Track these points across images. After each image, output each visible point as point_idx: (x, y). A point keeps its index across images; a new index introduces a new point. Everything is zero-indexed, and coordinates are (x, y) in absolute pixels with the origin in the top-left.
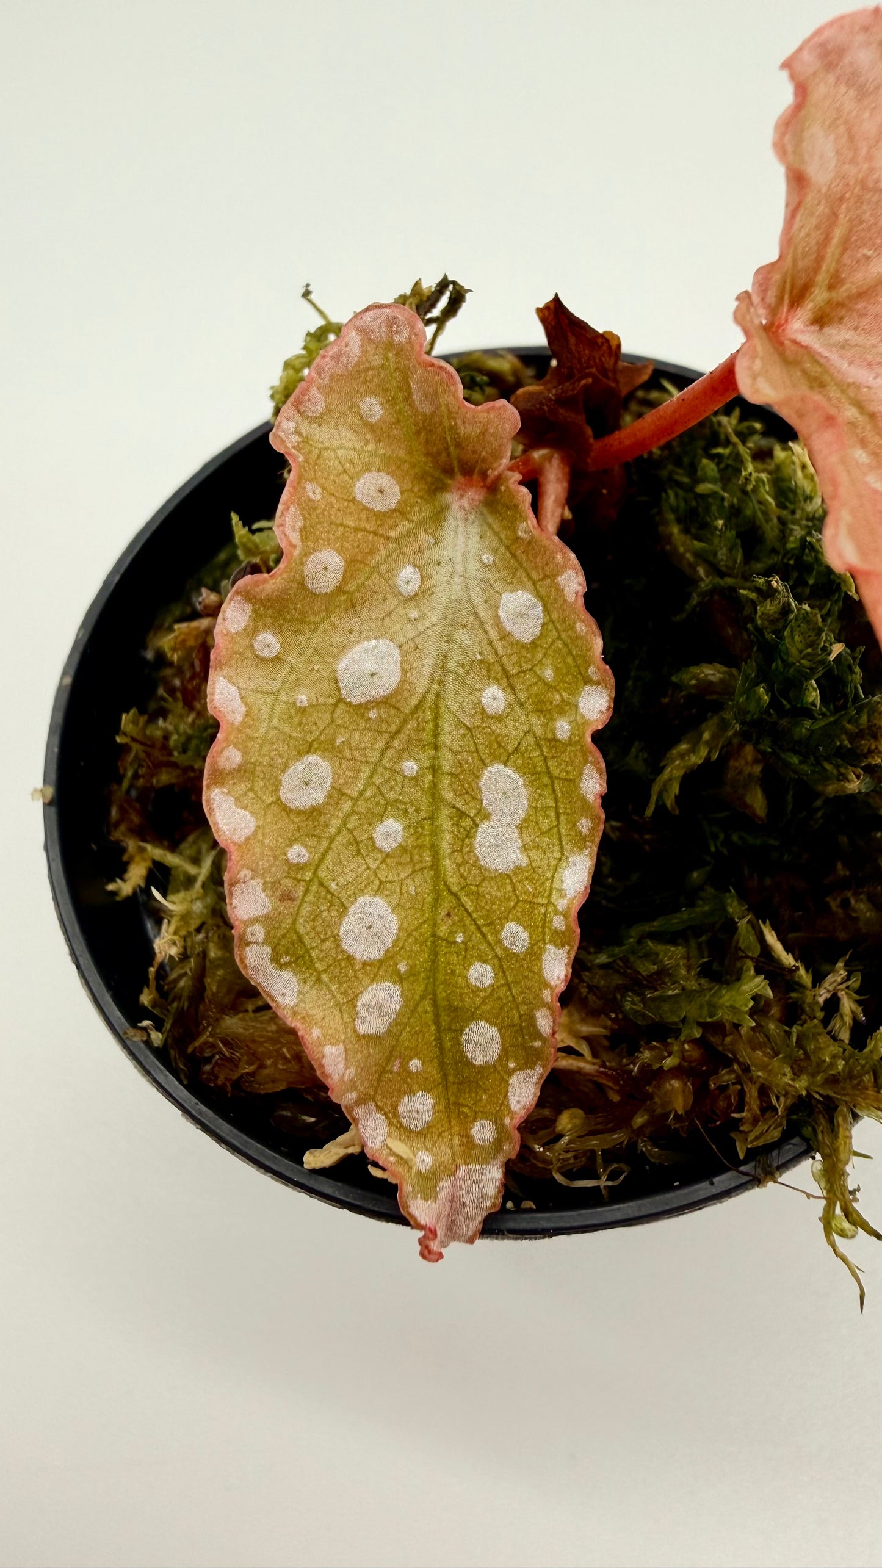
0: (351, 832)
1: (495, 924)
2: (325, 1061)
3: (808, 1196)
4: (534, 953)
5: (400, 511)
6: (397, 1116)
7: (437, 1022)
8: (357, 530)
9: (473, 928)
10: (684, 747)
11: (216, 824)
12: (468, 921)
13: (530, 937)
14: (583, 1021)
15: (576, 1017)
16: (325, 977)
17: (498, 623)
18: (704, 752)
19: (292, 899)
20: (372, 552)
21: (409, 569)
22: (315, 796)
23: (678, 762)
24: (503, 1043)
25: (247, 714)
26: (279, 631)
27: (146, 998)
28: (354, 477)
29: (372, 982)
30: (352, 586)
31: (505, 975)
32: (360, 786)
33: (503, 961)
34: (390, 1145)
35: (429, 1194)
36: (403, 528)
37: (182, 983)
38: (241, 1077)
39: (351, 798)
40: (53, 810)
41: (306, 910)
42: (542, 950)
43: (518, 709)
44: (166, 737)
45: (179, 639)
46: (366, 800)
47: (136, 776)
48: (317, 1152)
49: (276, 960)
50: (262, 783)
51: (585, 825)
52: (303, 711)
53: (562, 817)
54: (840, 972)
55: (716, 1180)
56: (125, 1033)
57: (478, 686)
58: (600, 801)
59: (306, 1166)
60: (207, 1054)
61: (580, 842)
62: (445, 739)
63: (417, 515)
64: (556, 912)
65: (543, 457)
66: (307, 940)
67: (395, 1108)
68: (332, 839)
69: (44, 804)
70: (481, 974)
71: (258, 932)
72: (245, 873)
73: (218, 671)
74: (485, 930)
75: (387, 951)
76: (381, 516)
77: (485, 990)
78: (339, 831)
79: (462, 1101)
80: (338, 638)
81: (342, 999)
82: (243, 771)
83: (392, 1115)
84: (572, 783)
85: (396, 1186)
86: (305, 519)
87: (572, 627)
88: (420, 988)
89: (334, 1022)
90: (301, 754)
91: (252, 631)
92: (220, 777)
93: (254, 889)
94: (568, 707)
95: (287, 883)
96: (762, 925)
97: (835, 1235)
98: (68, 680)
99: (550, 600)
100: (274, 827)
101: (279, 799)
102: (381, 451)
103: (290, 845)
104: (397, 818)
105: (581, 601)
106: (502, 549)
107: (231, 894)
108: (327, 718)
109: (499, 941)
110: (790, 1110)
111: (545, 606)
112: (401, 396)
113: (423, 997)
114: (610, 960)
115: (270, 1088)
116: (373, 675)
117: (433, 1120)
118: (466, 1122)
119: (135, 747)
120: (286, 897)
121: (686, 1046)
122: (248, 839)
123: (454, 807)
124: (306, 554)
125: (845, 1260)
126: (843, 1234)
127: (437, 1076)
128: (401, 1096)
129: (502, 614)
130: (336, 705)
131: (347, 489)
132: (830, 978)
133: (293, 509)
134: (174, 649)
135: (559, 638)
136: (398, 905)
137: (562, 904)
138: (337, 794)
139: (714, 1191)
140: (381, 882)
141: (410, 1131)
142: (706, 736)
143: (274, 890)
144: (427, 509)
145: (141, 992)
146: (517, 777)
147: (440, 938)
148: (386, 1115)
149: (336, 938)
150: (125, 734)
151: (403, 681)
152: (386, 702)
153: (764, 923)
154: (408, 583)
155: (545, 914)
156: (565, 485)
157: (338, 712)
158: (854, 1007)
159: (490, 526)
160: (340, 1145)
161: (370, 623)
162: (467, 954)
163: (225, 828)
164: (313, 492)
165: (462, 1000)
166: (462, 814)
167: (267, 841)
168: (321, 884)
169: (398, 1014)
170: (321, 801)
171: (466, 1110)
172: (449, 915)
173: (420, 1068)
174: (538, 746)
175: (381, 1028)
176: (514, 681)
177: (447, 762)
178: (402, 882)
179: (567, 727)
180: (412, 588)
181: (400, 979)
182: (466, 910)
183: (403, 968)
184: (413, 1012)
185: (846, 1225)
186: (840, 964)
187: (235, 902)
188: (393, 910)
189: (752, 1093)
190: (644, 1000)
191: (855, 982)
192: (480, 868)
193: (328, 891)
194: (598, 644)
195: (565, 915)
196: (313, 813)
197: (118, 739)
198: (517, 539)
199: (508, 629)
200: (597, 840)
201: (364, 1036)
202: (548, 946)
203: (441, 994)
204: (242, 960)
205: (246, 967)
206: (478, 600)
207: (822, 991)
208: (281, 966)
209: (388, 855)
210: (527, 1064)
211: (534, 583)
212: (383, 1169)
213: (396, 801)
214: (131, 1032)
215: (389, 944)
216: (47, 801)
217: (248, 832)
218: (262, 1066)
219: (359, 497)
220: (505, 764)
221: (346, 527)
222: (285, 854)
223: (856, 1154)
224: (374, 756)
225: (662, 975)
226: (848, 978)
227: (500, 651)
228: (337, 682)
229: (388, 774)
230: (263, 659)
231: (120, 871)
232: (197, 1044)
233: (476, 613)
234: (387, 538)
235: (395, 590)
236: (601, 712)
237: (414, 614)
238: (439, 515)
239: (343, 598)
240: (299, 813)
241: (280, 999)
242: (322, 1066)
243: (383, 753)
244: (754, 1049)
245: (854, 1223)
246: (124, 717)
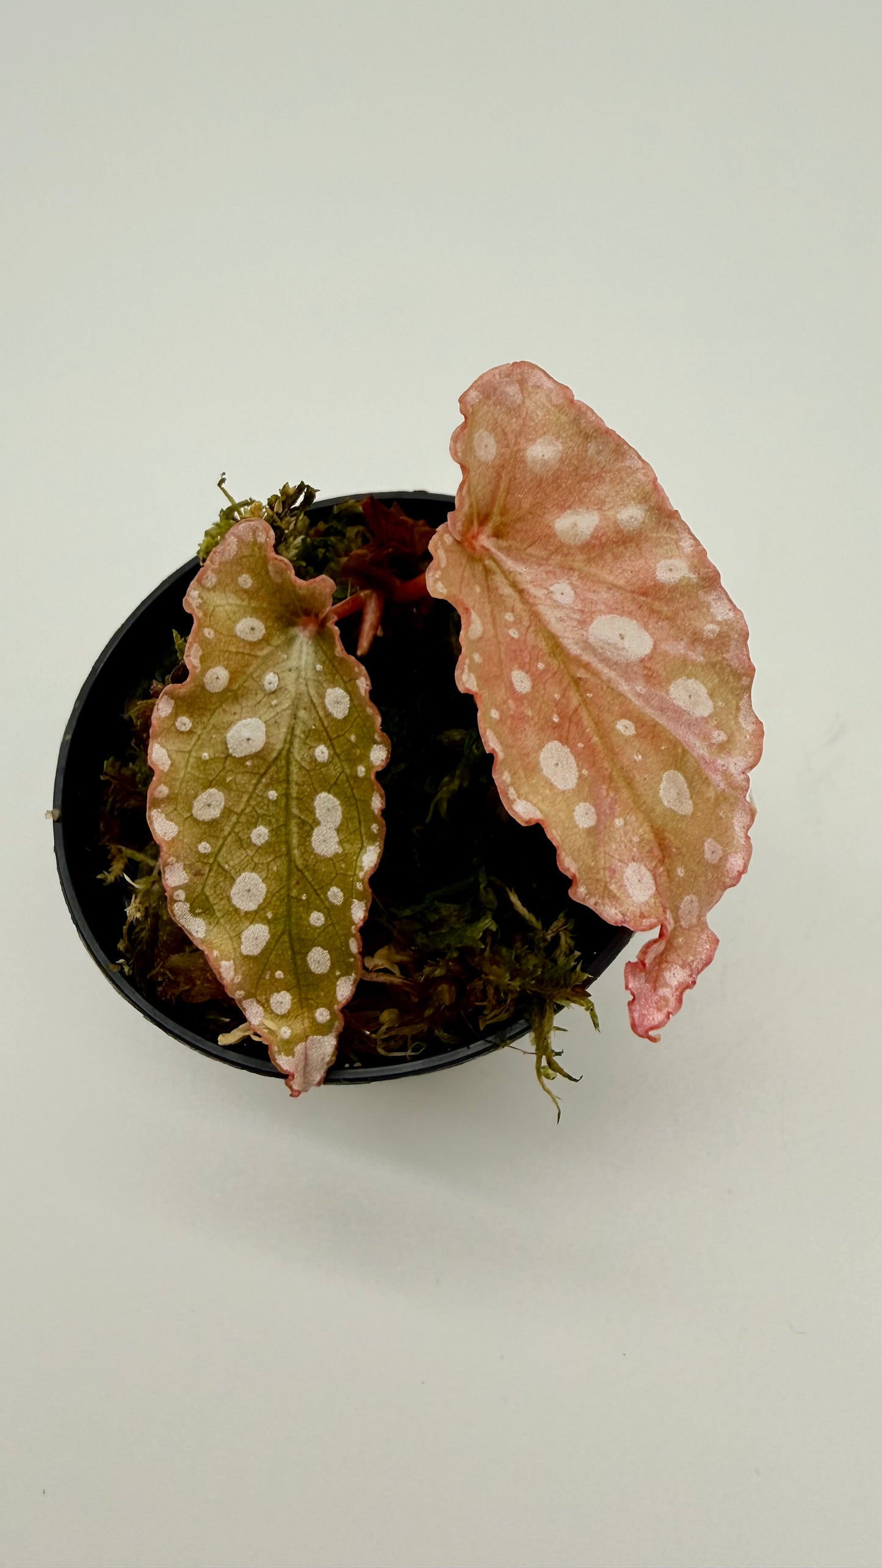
0: (237, 834)
1: (325, 888)
2: (221, 970)
3: (525, 1053)
4: (347, 904)
5: (266, 640)
6: (269, 1006)
7: (292, 947)
8: (237, 653)
9: (312, 890)
10: (446, 779)
11: (154, 830)
12: (309, 886)
13: (344, 895)
14: (397, 953)
15: (393, 951)
16: (222, 921)
17: (325, 708)
18: (457, 782)
19: (203, 875)
20: (248, 665)
21: (272, 674)
22: (215, 813)
23: (445, 789)
24: (332, 959)
25: (172, 765)
26: (191, 716)
27: (121, 946)
28: (235, 622)
29: (251, 923)
30: (235, 687)
31: (331, 919)
32: (242, 806)
33: (329, 910)
34: (265, 1023)
35: (290, 1053)
36: (266, 651)
37: (143, 934)
38: (181, 993)
39: (236, 813)
40: (60, 825)
41: (210, 881)
42: (352, 903)
43: (336, 760)
44: (134, 774)
45: (140, 712)
46: (246, 814)
47: (114, 802)
48: (227, 1035)
49: (192, 911)
50: (181, 806)
51: (375, 828)
52: (206, 762)
53: (363, 823)
54: (561, 919)
55: (471, 1046)
56: (107, 967)
57: (313, 744)
58: (380, 813)
59: (219, 1043)
60: (160, 979)
61: (372, 838)
62: (294, 777)
63: (277, 641)
64: (358, 880)
65: (366, 595)
66: (211, 899)
67: (268, 1001)
68: (225, 839)
69: (54, 821)
70: (317, 918)
71: (181, 895)
72: (171, 859)
73: (155, 740)
74: (319, 892)
75: (260, 905)
76: (253, 645)
77: (320, 928)
78: (230, 834)
79: (309, 996)
80: (227, 718)
81: (233, 934)
82: (170, 799)
83: (266, 1005)
84: (368, 802)
85: (267, 1046)
86: (203, 650)
87: (364, 711)
88: (280, 928)
89: (228, 946)
90: (205, 788)
91: (175, 715)
92: (157, 803)
93: (178, 868)
94: (364, 758)
95: (199, 865)
96: (508, 890)
97: (544, 1077)
98: (69, 737)
99: (352, 692)
100: (189, 831)
101: (192, 815)
102: (253, 605)
103: (200, 842)
104: (265, 826)
105: (368, 696)
106: (327, 662)
107: (164, 872)
108: (220, 766)
109: (327, 899)
110: (515, 1002)
111: (350, 697)
112: (263, 573)
113: (283, 933)
114: (412, 913)
115: (200, 999)
116: (248, 740)
117: (292, 1008)
118: (312, 1009)
119: (114, 782)
120: (198, 873)
121: (450, 963)
122: (173, 839)
123: (299, 818)
124: (204, 671)
125: (549, 1092)
126: (548, 1077)
127: (294, 982)
128: (272, 993)
129: (326, 701)
130: (226, 758)
131: (231, 629)
132: (555, 924)
133: (196, 645)
134: (138, 718)
135: (359, 716)
136: (266, 878)
137: (361, 875)
138: (227, 812)
139: (470, 1052)
140: (256, 864)
141: (278, 1015)
142: (458, 772)
143: (191, 869)
144: (283, 638)
145: (118, 942)
146: (335, 799)
147: (292, 897)
148: (263, 1005)
149: (229, 899)
150: (106, 774)
151: (267, 743)
152: (256, 756)
153: (511, 891)
154: (270, 683)
155: (353, 881)
156: (378, 614)
157: (228, 762)
158: (569, 941)
159: (321, 647)
160: (240, 1030)
161: (247, 708)
162: (309, 908)
163: (159, 832)
164: (209, 633)
165: (306, 934)
166: (304, 823)
167: (185, 840)
168: (219, 865)
169: (267, 943)
170: (218, 815)
171: (312, 1002)
172: (298, 883)
173: (282, 976)
174: (348, 781)
175: (256, 951)
176: (335, 743)
177: (294, 791)
178: (268, 864)
179: (363, 769)
180: (273, 687)
181: (269, 922)
182: (307, 880)
183: (270, 915)
184: (277, 941)
185: (550, 1071)
186: (562, 915)
187: (167, 876)
188: (263, 881)
189: (491, 991)
190: (428, 937)
191: (570, 926)
192: (315, 854)
193: (223, 869)
194: (379, 720)
195: (362, 881)
196: (213, 823)
197: (102, 778)
198: (335, 656)
199: (330, 711)
200: (384, 837)
201: (247, 957)
202: (354, 900)
203: (294, 931)
204: (172, 911)
205: (174, 916)
206: (313, 692)
207: (549, 932)
208: (196, 915)
209: (259, 848)
210: (346, 973)
211: (345, 683)
212: (260, 1036)
213: (264, 815)
214: (111, 966)
215: (261, 901)
216: (56, 819)
217: (174, 835)
218: (194, 985)
219: (238, 634)
220: (329, 792)
221: (230, 652)
222: (197, 847)
223: (558, 1029)
224: (251, 788)
225: (442, 921)
226: (565, 924)
227: (326, 724)
228: (226, 744)
229: (259, 799)
230: (182, 733)
231: (107, 866)
232: (154, 972)
233: (312, 701)
234: (256, 657)
235: (262, 688)
236: (382, 760)
237: (274, 702)
238: (290, 641)
239: (230, 694)
240: (204, 823)
241: (195, 934)
242: (220, 973)
243: (256, 786)
244: (492, 964)
245: (553, 1070)
246: (105, 762)
